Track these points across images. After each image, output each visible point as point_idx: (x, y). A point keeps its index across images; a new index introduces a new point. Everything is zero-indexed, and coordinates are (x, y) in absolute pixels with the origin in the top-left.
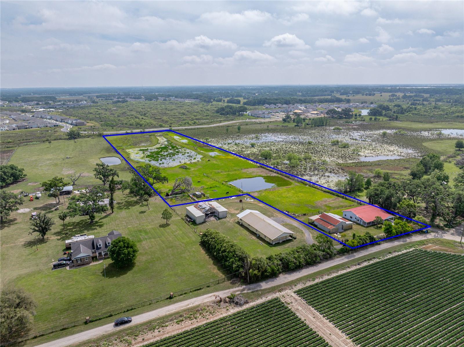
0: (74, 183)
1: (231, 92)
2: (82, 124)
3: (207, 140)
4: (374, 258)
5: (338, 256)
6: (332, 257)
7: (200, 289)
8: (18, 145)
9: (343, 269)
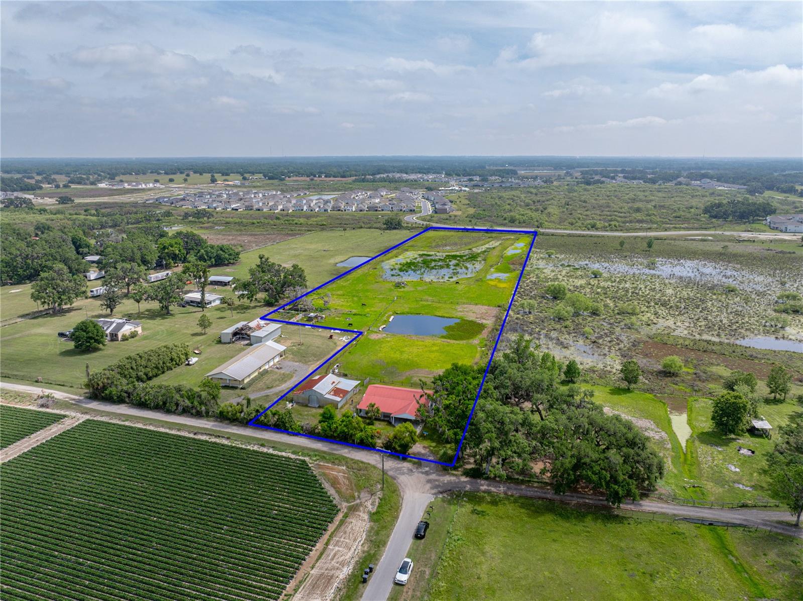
2: (444, 211)
3: (549, 256)
4: (228, 438)
5: (211, 419)
6: (203, 416)
7: (63, 385)
8: (323, 230)
9: (170, 429)
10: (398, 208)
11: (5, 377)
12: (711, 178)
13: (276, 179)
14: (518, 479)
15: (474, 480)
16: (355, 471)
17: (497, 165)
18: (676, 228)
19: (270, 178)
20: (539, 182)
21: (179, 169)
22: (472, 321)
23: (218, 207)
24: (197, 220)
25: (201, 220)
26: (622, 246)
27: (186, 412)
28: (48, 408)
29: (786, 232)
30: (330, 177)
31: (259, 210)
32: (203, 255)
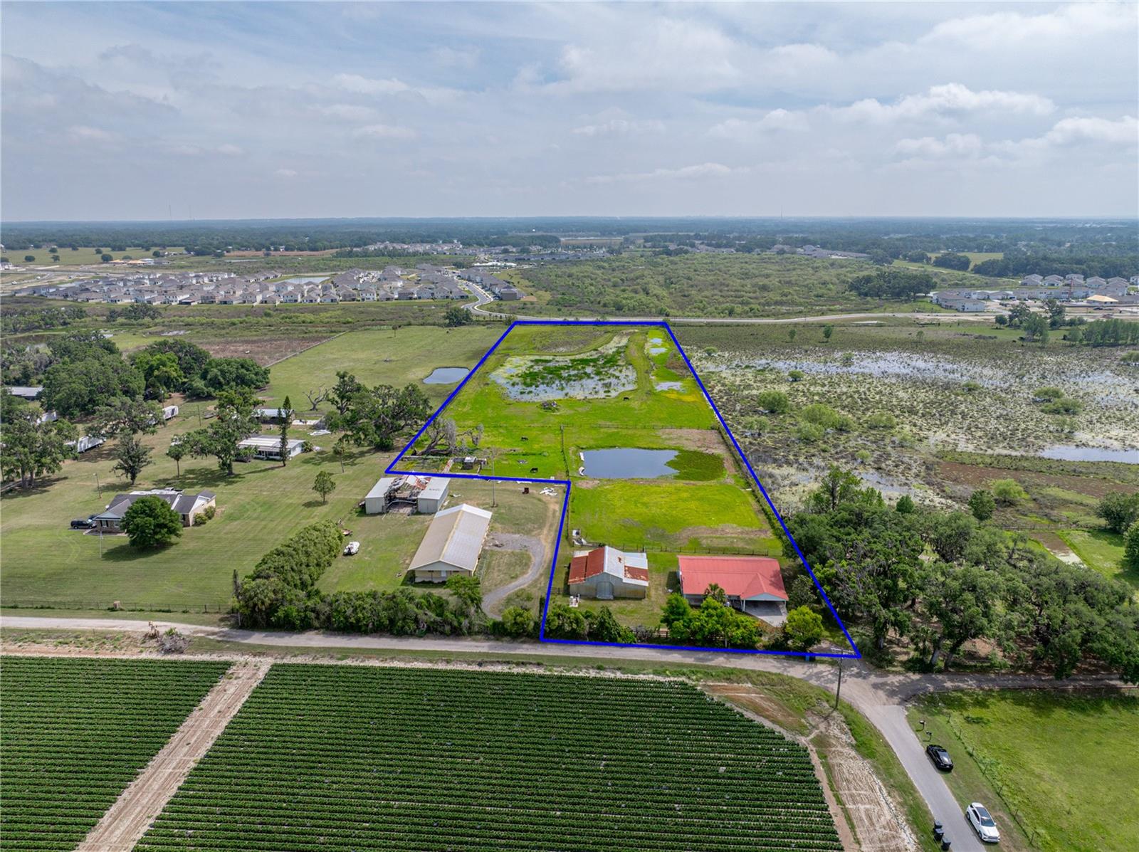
0: (315, 405)
1: (996, 237)
2: (513, 297)
3: (709, 354)
4: (539, 664)
5: (479, 637)
6: (464, 634)
7: (168, 611)
8: (352, 330)
9: (431, 661)
10: (442, 294)
11: (42, 608)
12: (814, 244)
13: (209, 254)
14: (975, 666)
15: (927, 676)
16: (768, 687)
17: (520, 230)
18: (831, 310)
19: (198, 254)
20: (600, 252)
21: (31, 242)
22: (695, 452)
23: (154, 300)
24: (135, 322)
25: (140, 321)
26: (792, 337)
27: (433, 631)
28: (182, 653)
29: (963, 311)
30: (292, 250)
31: (225, 303)
32: (216, 376)
